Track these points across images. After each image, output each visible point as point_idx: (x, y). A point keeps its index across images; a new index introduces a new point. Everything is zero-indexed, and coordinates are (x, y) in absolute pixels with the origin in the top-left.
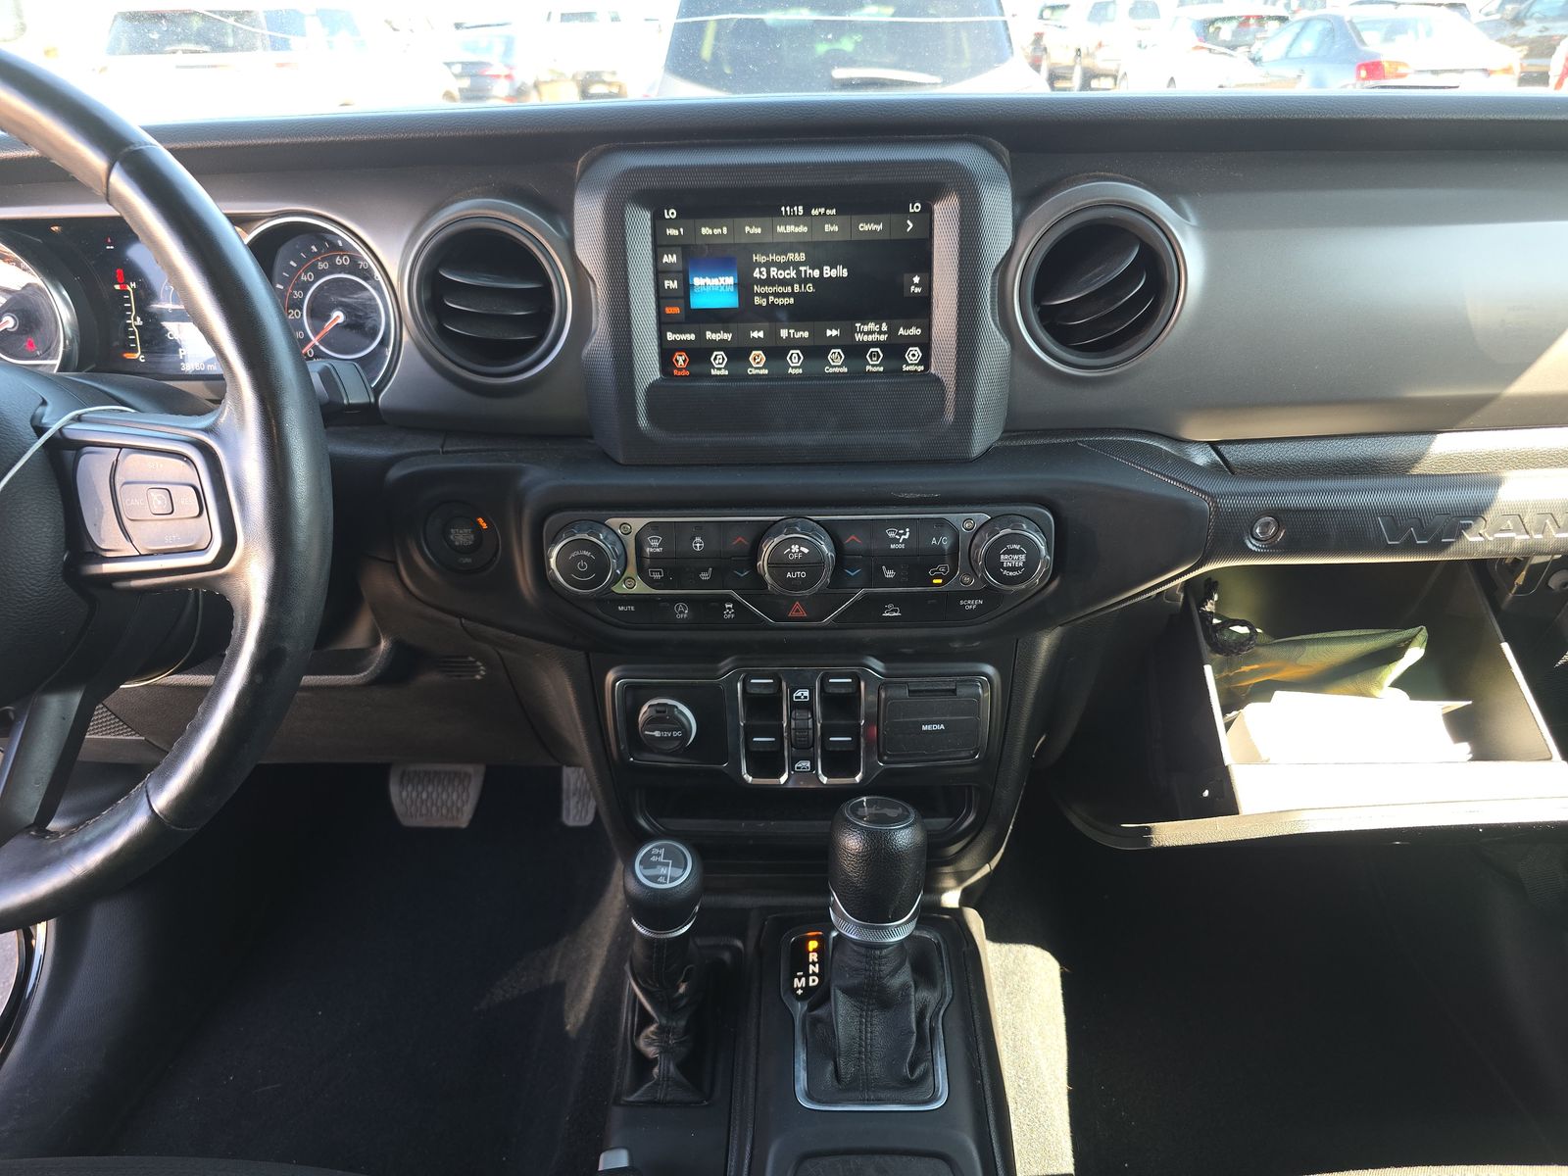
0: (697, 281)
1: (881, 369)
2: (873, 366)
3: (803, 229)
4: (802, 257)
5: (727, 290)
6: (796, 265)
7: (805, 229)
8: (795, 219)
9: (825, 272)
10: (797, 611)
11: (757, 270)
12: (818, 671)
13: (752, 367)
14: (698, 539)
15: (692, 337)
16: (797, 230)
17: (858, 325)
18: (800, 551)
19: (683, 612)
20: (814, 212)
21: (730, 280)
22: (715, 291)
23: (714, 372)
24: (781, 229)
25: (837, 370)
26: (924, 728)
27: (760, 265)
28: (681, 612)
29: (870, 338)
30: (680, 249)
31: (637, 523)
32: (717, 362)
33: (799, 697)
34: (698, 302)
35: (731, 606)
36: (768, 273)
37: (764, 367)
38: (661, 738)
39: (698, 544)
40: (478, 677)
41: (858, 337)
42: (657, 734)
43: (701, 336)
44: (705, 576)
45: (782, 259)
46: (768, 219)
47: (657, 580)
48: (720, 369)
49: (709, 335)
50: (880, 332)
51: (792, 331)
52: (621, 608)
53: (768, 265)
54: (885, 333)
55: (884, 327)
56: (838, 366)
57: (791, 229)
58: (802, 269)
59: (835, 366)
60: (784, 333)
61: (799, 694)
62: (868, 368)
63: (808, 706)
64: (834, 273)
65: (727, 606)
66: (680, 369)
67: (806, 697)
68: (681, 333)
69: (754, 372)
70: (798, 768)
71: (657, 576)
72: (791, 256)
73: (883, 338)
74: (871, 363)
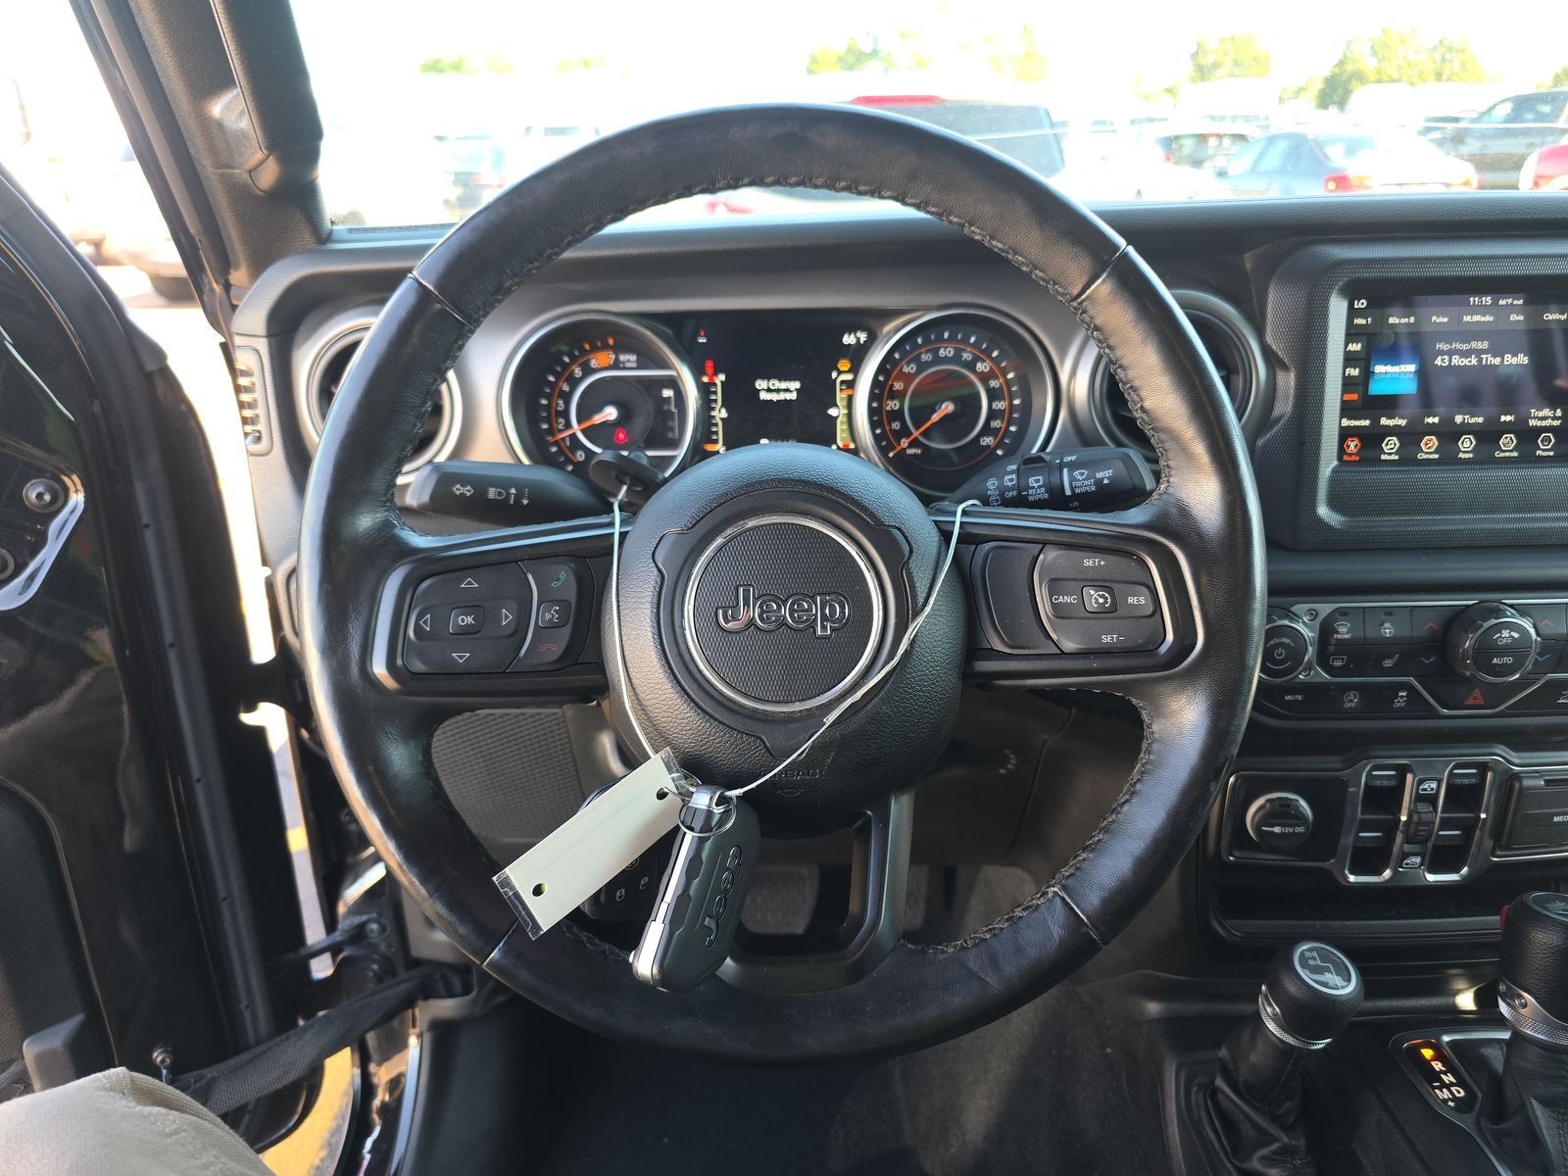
0: (1379, 369)
1: (1552, 453)
2: (1544, 450)
3: (1489, 318)
4: (1485, 345)
5: (1407, 377)
6: (1479, 353)
7: (1491, 319)
8: (1482, 310)
9: (1506, 359)
10: (1475, 699)
11: (1439, 358)
12: (1451, 762)
13: (1423, 452)
14: (1387, 625)
15: (1367, 423)
16: (1483, 319)
17: (1533, 411)
18: (1511, 636)
19: (1352, 701)
20: (1502, 302)
21: (1412, 368)
22: (1395, 378)
23: (1383, 457)
24: (1467, 318)
25: (1507, 454)
26: (1556, 819)
27: (1442, 353)
28: (1351, 701)
29: (1544, 423)
30: (1365, 338)
31: (1325, 608)
32: (1388, 447)
33: (1425, 790)
34: (1376, 388)
35: (1404, 694)
36: (1450, 360)
37: (1435, 452)
38: (1282, 835)
39: (1388, 631)
40: (1002, 771)
41: (1532, 423)
42: (1277, 830)
43: (1375, 421)
44: (1388, 663)
45: (1465, 347)
46: (1454, 309)
47: (1337, 668)
48: (1390, 454)
49: (1384, 421)
50: (1555, 418)
51: (1466, 417)
52: (1287, 698)
53: (1451, 353)
54: (1558, 418)
55: (1559, 413)
56: (1509, 451)
57: (1477, 318)
58: (1484, 356)
59: (1506, 451)
60: (1459, 419)
61: (1426, 786)
62: (1539, 452)
63: (1432, 799)
64: (1514, 361)
65: (1401, 694)
66: (1350, 455)
67: (1432, 789)
68: (1356, 419)
69: (1425, 456)
70: (1407, 864)
71: (1338, 664)
72: (1474, 345)
73: (1556, 423)
74: (1542, 447)
